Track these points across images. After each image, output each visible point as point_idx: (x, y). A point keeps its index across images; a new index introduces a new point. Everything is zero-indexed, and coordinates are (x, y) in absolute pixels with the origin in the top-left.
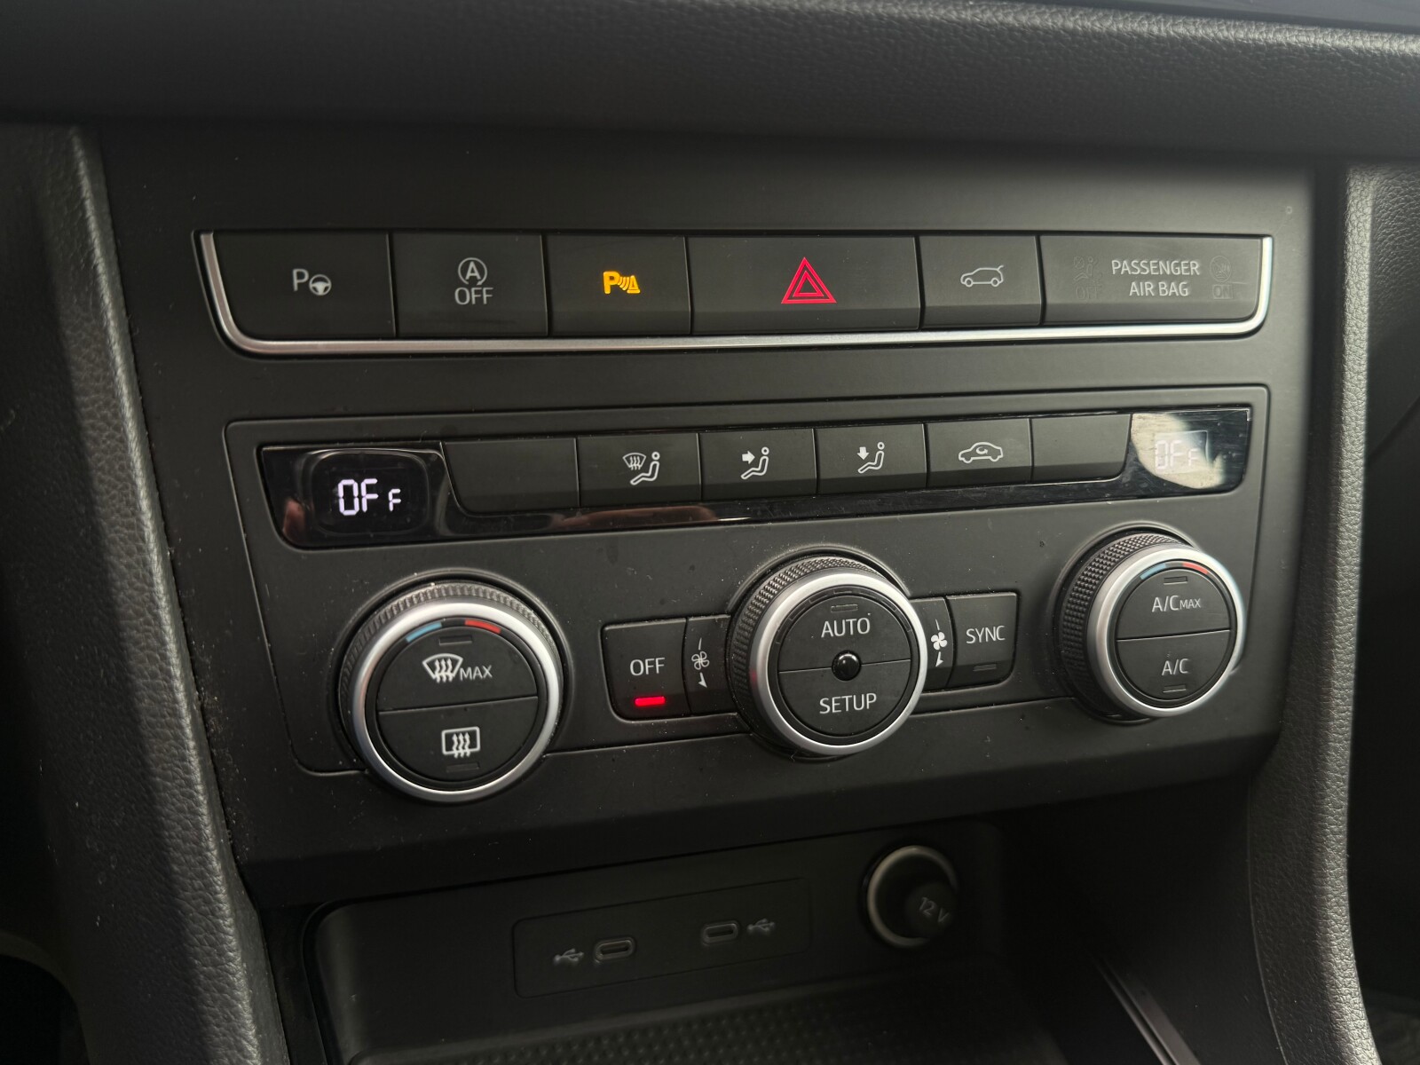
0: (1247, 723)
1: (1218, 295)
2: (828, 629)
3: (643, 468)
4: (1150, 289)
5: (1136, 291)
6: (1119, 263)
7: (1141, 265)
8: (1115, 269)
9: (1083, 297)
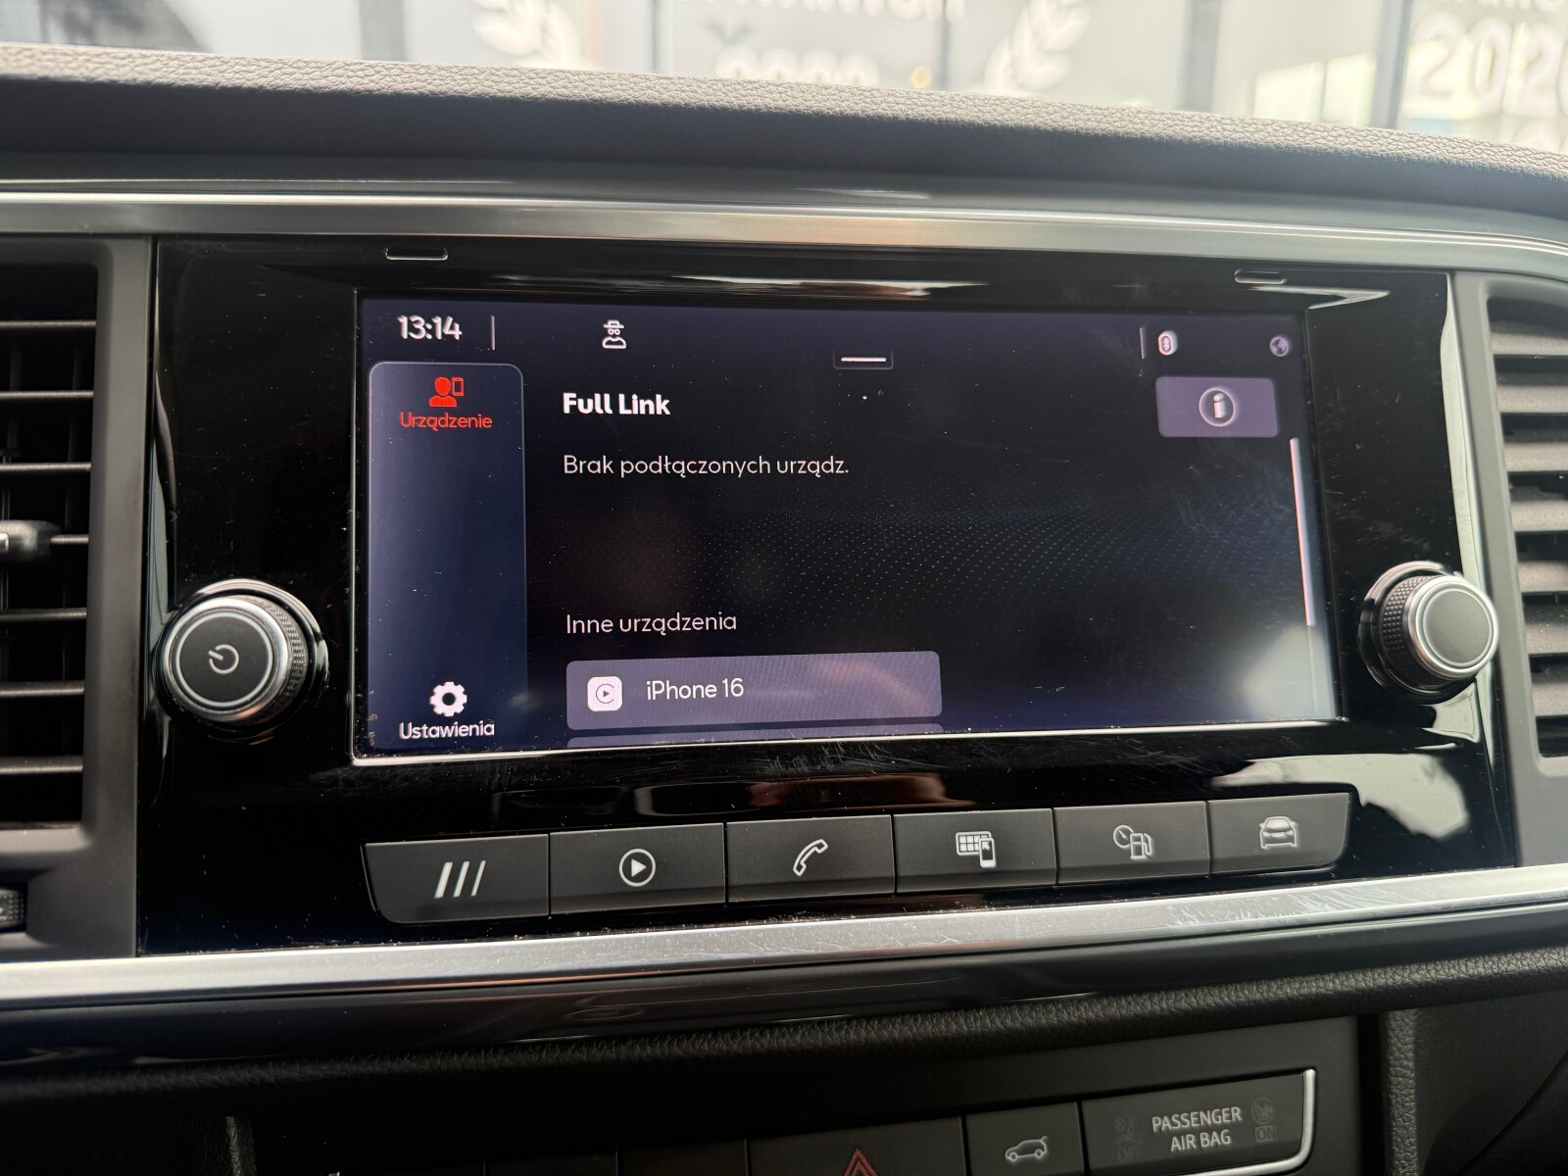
1: (1264, 1136)
4: (1192, 1142)
5: (1178, 1145)
6: (1159, 1119)
7: (1182, 1118)
8: (1155, 1126)
9: (1126, 1158)
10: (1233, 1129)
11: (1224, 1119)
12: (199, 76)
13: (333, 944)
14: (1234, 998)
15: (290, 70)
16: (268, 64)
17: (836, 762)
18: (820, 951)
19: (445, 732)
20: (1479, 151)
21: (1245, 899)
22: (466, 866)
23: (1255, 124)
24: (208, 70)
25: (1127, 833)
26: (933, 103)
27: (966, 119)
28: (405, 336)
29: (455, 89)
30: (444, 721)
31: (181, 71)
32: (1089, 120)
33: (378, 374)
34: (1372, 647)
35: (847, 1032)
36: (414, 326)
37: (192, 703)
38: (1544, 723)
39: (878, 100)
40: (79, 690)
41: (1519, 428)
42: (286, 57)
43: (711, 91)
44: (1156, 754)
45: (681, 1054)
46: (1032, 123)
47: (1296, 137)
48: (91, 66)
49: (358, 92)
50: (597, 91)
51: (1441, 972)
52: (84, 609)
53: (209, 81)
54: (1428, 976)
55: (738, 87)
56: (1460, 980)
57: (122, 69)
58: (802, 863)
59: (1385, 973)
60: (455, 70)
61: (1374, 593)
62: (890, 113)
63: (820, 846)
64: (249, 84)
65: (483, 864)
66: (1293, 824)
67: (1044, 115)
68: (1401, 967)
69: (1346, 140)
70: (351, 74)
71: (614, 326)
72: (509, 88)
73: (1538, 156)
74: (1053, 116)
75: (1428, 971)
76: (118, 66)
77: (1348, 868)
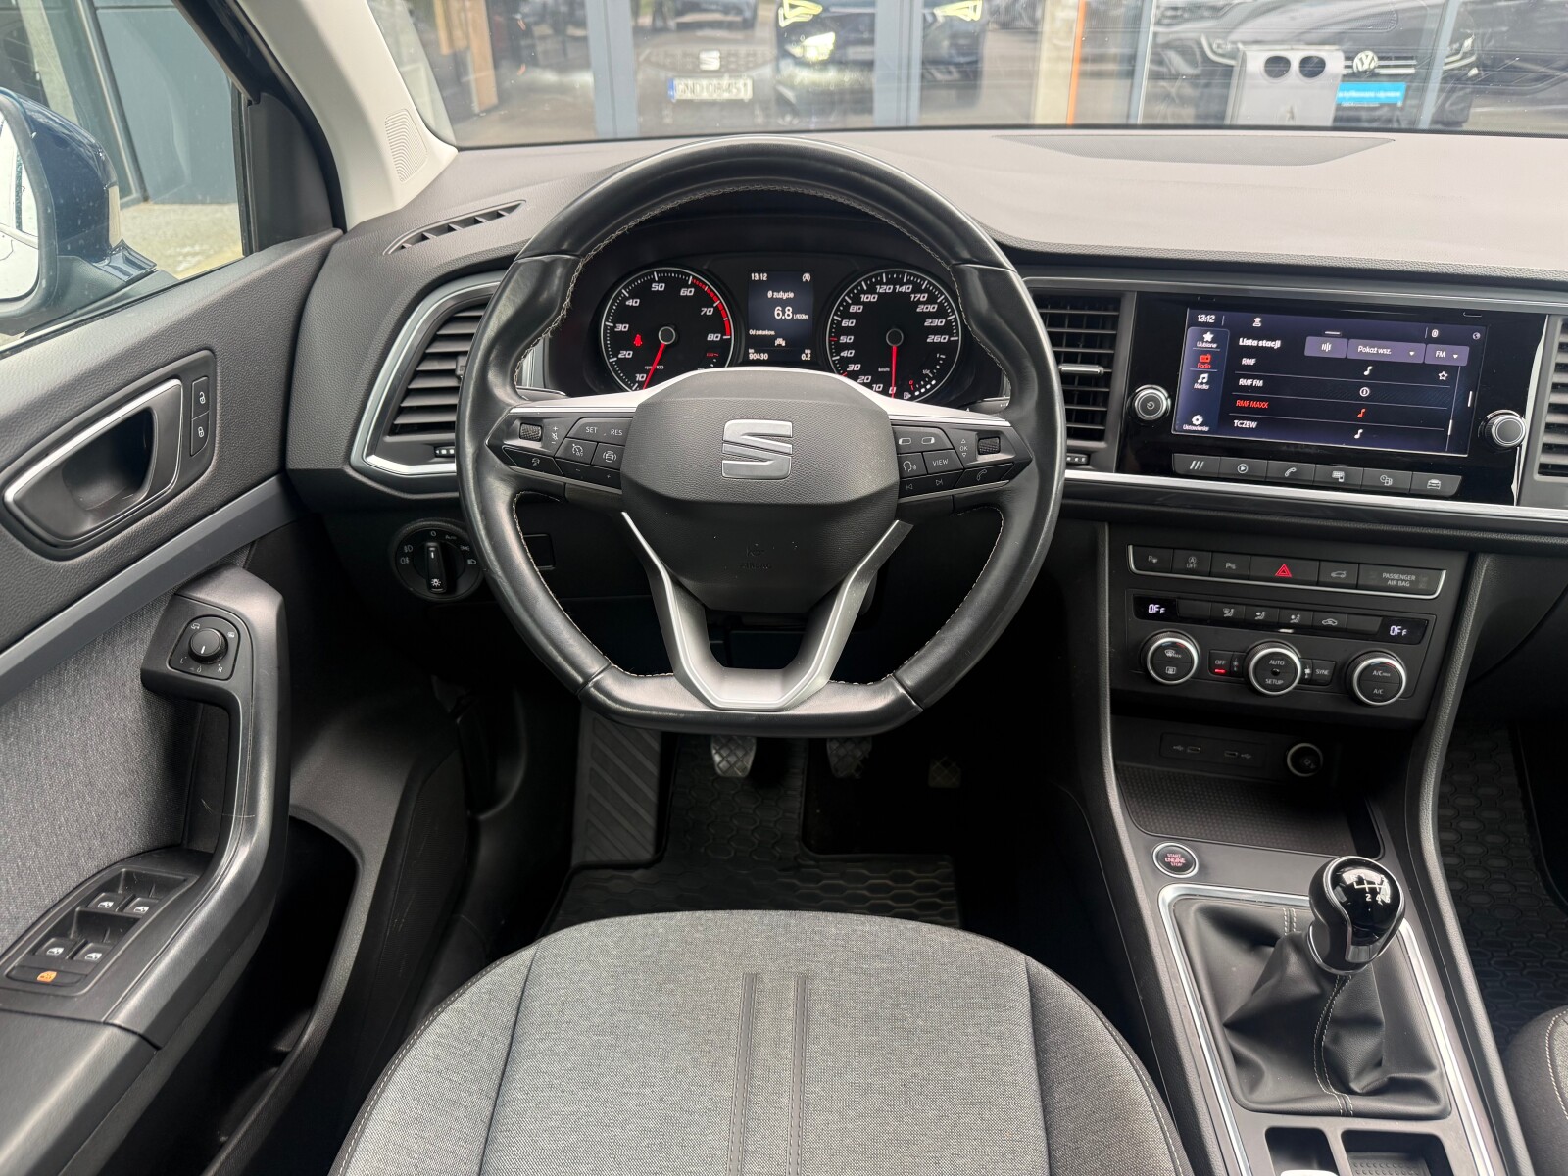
0: (1412, 714)
1: (1421, 586)
2: (1272, 662)
3: (1229, 613)
4: (1396, 583)
5: (1390, 583)
6: (1382, 574)
7: (1393, 576)
8: (1384, 576)
9: (1371, 583)
10: (1411, 582)
11: (1409, 580)
14: (1410, 531)
18: (1286, 496)
19: (1194, 428)
22: (1199, 462)
25: (1385, 477)
28: (1200, 321)
30: (1194, 425)
33: (1190, 331)
36: (1202, 318)
37: (1141, 416)
38: (1543, 465)
40: (1106, 409)
44: (1401, 457)
52: (1110, 390)
54: (1480, 535)
58: (1288, 474)
61: (1489, 416)
63: (1293, 470)
65: (1203, 462)
66: (1439, 482)
77: (1457, 497)
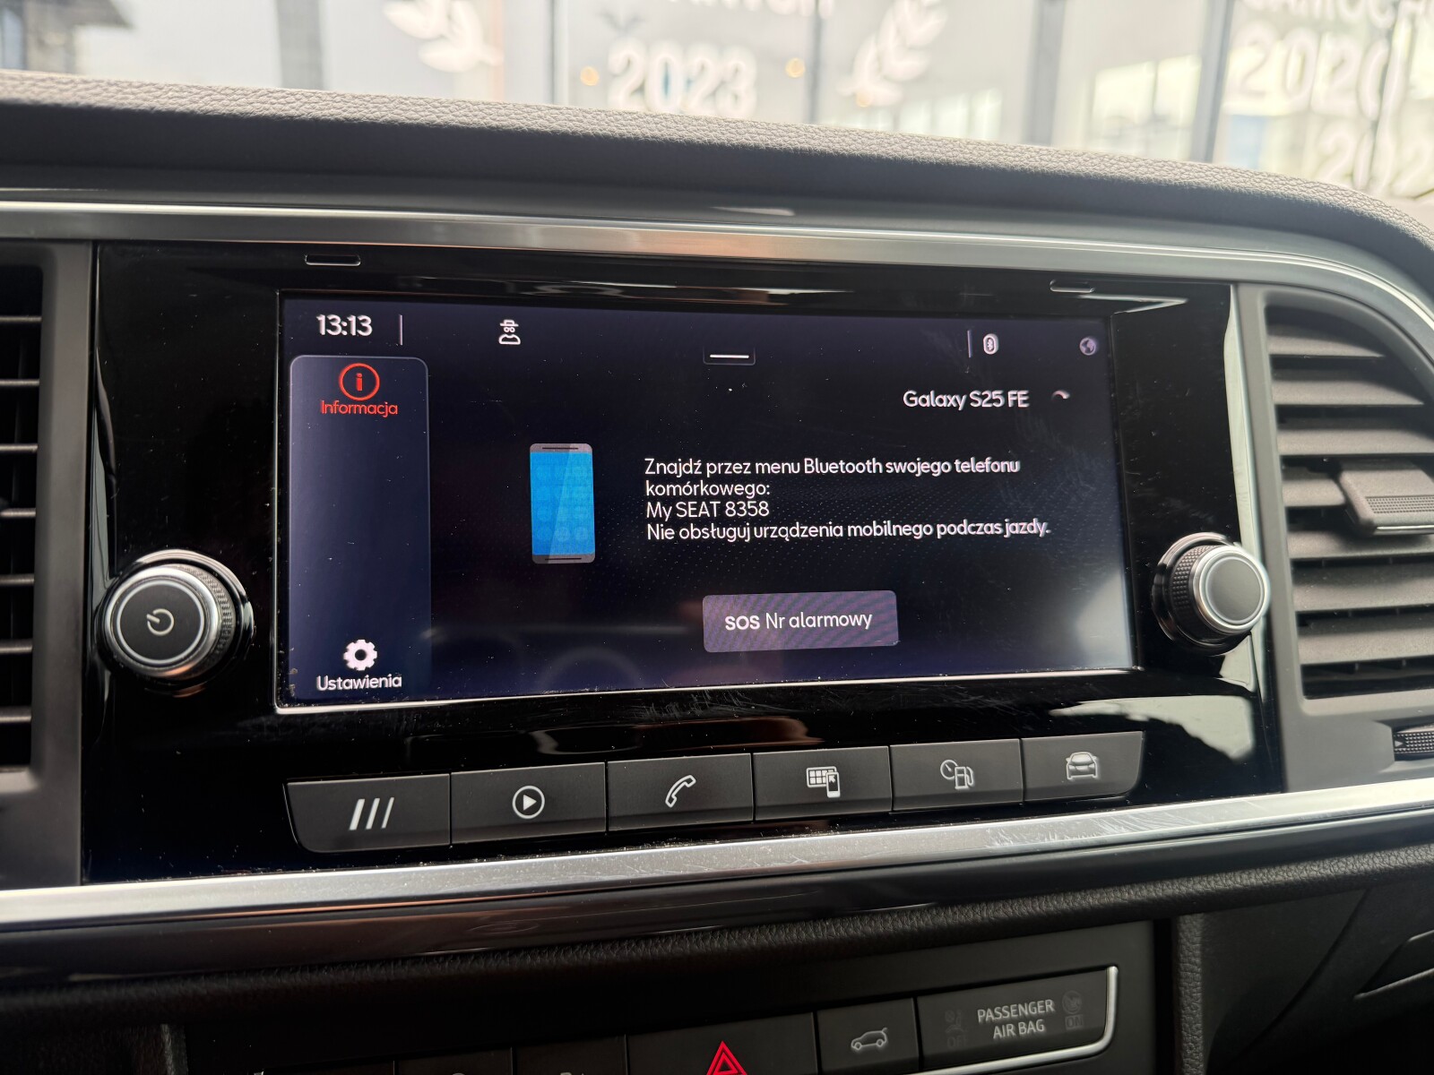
1: (1073, 1025)
4: (1011, 1030)
5: (999, 1034)
6: (984, 1012)
7: (1003, 1010)
8: (980, 1017)
9: (955, 1045)
10: (1047, 1018)
11: (1039, 1010)
12: (136, 101)
13: (259, 871)
14: (1044, 908)
15: (219, 97)
16: (199, 91)
17: (704, 707)
18: (688, 872)
19: (354, 684)
20: (1258, 180)
21: (1053, 823)
22: (377, 802)
23: (1068, 155)
24: (145, 95)
25: (952, 766)
26: (790, 134)
27: (819, 148)
28: (323, 333)
29: (368, 115)
30: (356, 674)
31: (120, 96)
32: (925, 150)
33: (297, 366)
34: (1164, 607)
35: (712, 941)
36: (332, 324)
37: (131, 661)
38: (1308, 670)
39: (742, 131)
40: (27, 649)
41: (1290, 417)
42: (214, 84)
43: (595, 121)
44: (977, 698)
45: (566, 963)
46: (875, 153)
47: (1103, 167)
48: (36, 89)
49: (280, 118)
50: (494, 120)
51: (1220, 883)
52: (32, 575)
53: (145, 105)
54: (1208, 886)
55: (619, 117)
56: (1236, 890)
57: (65, 94)
58: (673, 796)
59: (1173, 884)
60: (367, 98)
61: (1167, 559)
62: (752, 143)
63: (689, 781)
64: (181, 109)
65: (392, 800)
66: (1094, 758)
67: (886, 145)
68: (1186, 879)
69: (1146, 170)
70: (274, 101)
71: (509, 325)
72: (416, 116)
73: (1308, 185)
74: (893, 147)
75: (1209, 883)
76: (61, 91)
77: (1141, 796)
